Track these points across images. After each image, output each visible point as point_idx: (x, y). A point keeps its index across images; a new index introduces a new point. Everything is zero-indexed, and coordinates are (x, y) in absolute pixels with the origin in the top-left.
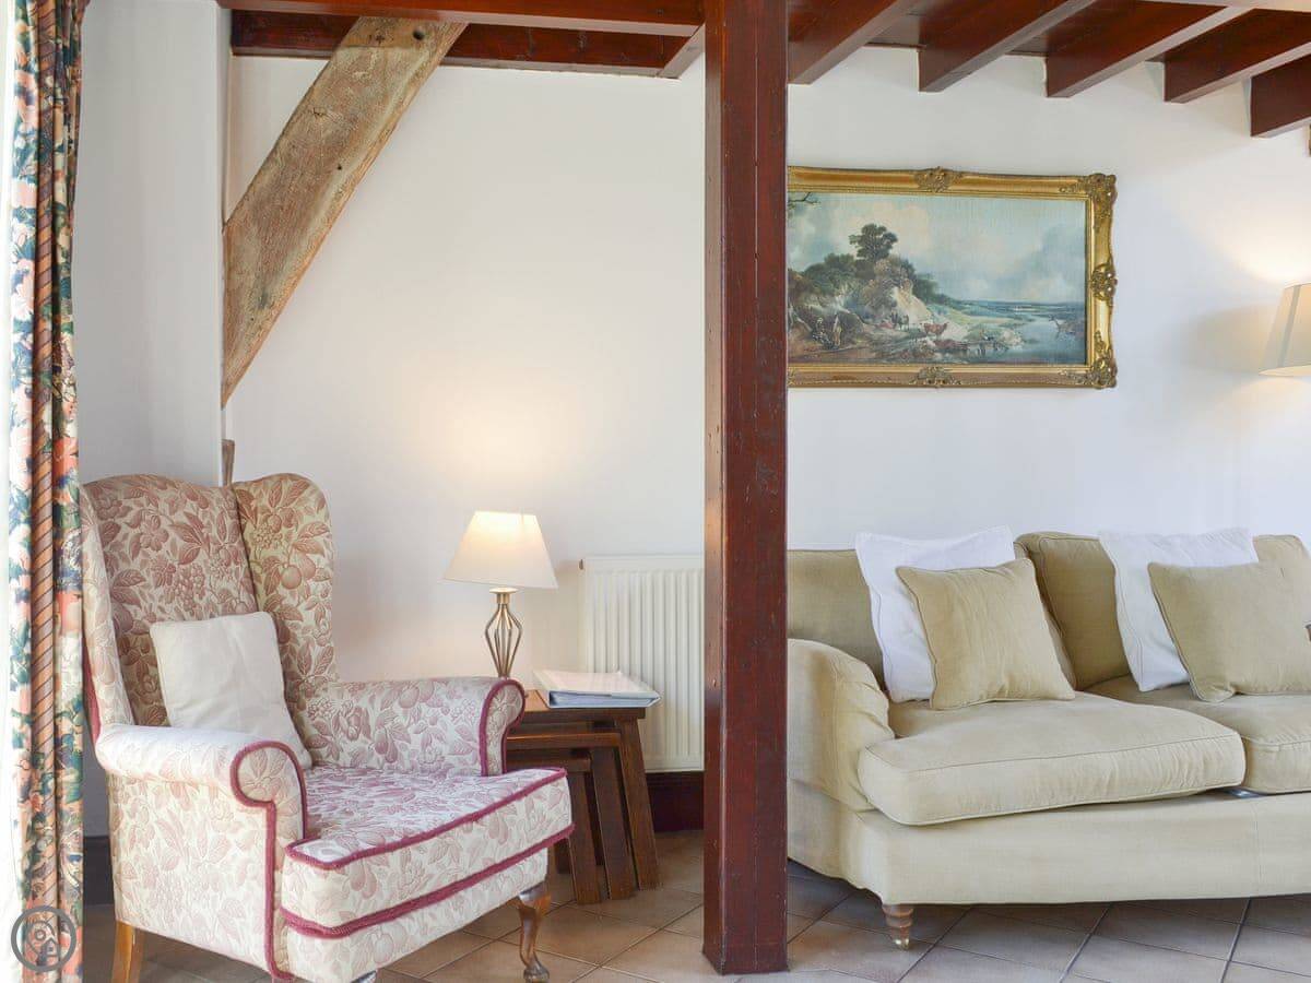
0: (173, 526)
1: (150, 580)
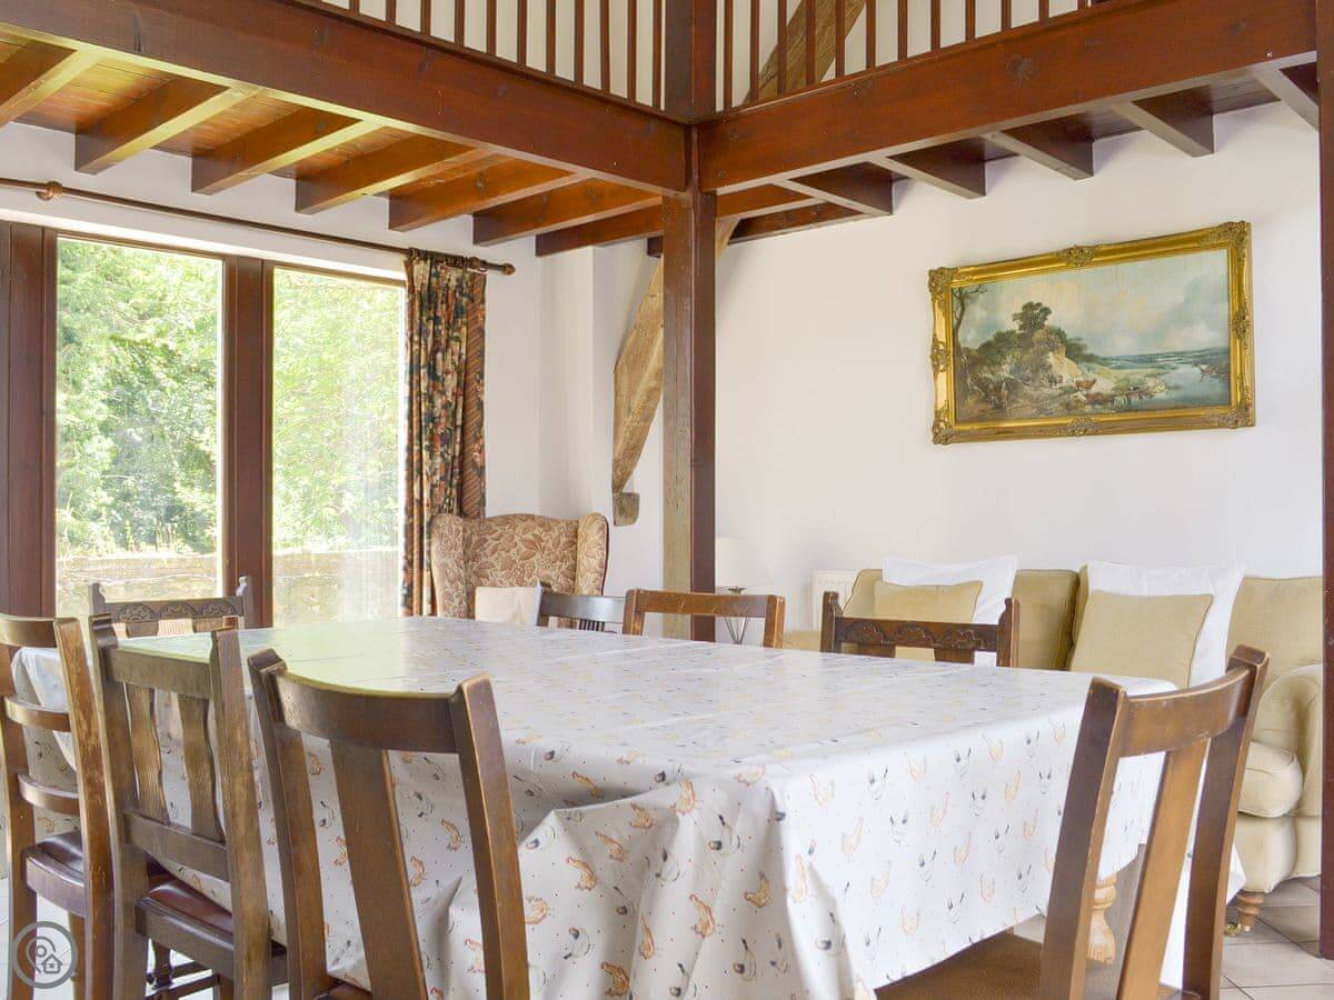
0: (523, 541)
1: (498, 567)
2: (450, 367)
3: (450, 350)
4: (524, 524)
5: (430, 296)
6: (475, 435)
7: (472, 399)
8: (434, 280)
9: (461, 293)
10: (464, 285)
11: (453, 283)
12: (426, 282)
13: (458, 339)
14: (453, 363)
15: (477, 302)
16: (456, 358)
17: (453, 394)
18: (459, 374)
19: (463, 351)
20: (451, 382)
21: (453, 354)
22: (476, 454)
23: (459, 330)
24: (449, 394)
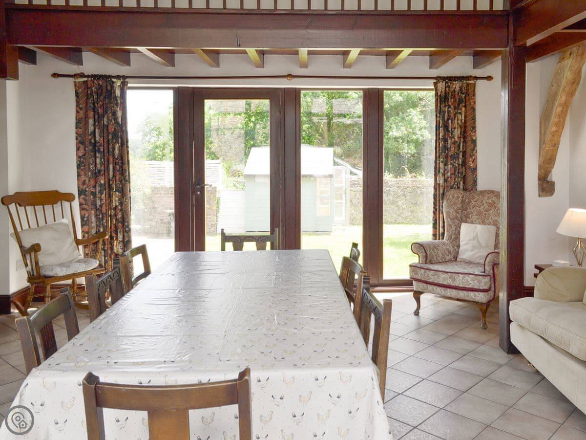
0: (486, 203)
1: (475, 214)
2: (456, 125)
3: (456, 118)
4: (488, 195)
5: (445, 96)
6: (470, 155)
7: (468, 139)
8: (447, 89)
9: (462, 93)
10: (463, 89)
11: (458, 89)
12: (443, 90)
13: (460, 113)
14: (458, 124)
15: (470, 96)
16: (459, 122)
17: (458, 137)
18: (461, 129)
19: (463, 118)
20: (457, 132)
21: (458, 120)
22: (471, 163)
23: (461, 109)
24: (456, 137)
